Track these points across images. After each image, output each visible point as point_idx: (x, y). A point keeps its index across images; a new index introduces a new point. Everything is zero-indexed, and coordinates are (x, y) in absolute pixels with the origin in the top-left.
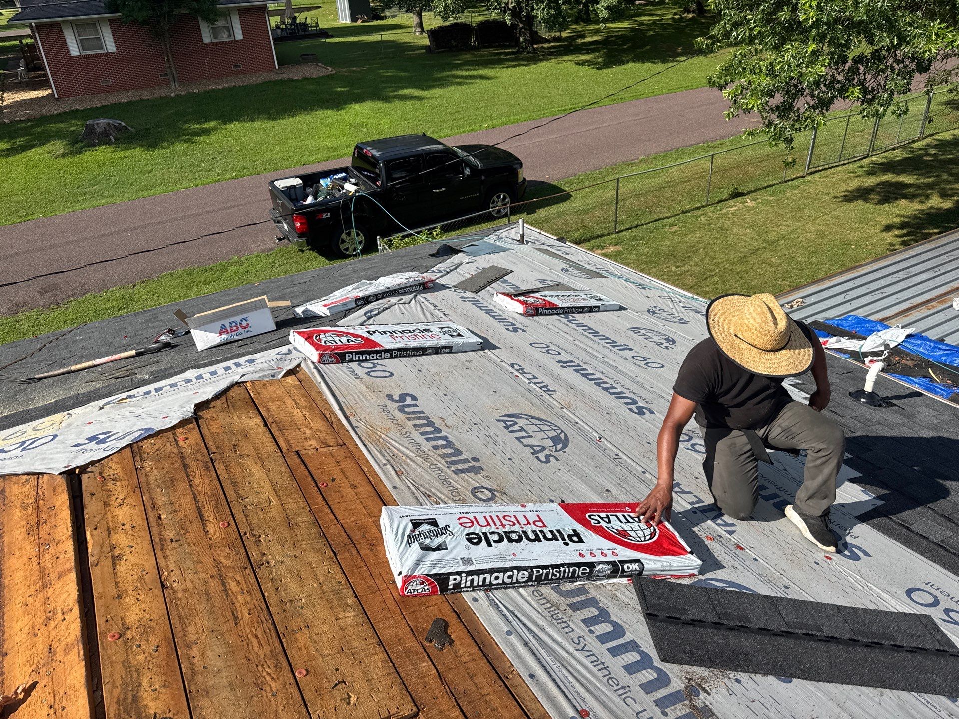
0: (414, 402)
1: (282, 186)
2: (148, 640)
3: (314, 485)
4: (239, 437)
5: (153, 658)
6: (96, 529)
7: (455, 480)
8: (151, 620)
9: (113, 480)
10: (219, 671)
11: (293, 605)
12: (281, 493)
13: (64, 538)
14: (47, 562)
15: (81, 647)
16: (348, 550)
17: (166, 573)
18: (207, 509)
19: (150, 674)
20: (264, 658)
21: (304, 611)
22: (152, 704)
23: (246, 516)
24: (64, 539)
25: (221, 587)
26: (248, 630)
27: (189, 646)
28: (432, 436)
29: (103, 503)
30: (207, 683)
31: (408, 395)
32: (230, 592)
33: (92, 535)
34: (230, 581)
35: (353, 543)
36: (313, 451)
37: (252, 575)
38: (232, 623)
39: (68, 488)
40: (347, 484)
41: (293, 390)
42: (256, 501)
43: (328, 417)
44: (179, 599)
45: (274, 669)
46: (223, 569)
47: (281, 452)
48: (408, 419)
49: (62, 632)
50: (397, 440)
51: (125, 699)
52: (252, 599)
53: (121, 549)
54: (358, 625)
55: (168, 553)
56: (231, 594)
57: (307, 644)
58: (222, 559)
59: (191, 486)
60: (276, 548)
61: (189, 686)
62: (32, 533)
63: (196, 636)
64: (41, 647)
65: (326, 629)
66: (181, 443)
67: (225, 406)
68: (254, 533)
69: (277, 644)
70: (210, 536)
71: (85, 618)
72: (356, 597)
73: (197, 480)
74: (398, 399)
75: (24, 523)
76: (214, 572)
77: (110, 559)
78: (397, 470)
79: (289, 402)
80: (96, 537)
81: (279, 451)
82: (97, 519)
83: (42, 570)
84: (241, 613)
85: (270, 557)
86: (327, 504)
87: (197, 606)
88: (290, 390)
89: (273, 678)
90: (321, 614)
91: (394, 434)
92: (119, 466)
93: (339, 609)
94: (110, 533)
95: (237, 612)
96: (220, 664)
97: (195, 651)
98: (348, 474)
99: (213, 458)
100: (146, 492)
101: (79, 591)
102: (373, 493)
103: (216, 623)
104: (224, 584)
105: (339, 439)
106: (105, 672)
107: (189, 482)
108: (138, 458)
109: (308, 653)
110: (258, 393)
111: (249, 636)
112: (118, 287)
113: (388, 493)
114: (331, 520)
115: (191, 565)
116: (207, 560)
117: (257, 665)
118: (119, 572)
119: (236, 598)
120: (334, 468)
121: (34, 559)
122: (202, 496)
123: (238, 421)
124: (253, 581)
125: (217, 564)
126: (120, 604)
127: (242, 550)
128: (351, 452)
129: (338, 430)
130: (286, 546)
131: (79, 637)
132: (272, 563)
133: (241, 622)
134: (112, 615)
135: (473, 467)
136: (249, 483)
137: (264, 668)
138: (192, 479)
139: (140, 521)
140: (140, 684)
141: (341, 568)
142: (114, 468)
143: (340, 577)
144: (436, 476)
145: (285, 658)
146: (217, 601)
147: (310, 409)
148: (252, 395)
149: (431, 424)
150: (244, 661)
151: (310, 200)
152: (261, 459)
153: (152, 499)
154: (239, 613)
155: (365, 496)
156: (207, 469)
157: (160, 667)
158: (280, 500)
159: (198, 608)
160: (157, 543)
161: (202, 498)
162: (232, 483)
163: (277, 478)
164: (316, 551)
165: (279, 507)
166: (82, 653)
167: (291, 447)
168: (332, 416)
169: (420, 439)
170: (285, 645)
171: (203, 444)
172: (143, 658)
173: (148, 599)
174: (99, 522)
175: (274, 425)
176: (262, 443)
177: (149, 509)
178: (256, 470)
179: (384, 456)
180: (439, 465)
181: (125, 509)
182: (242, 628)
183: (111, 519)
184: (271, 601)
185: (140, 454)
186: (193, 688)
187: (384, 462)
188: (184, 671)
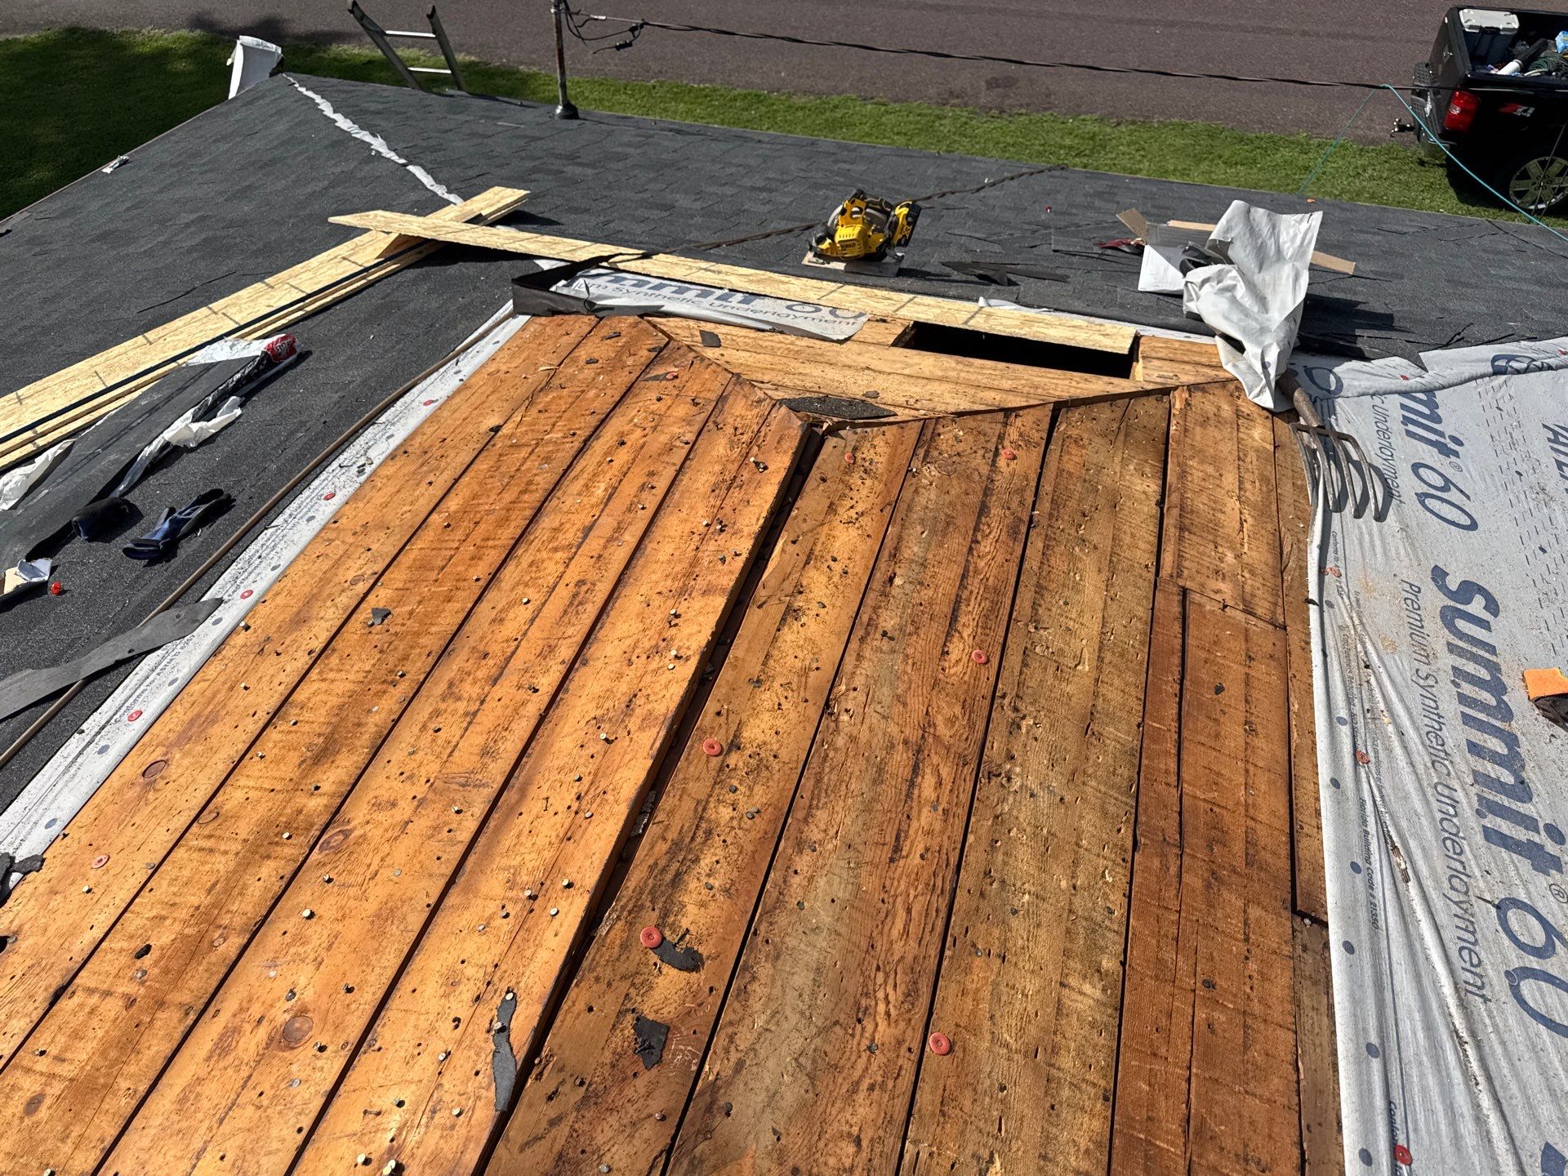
0: (1486, 616)
1: (1474, 22)
2: (751, 789)
3: (1177, 676)
4: (1101, 502)
5: (740, 828)
6: (794, 542)
7: (1477, 851)
8: (775, 757)
9: (865, 471)
10: (816, 930)
11: (1004, 895)
12: (1108, 657)
13: (746, 530)
14: (707, 553)
15: (663, 733)
16: (1163, 856)
17: (843, 688)
18: (970, 608)
19: (720, 853)
20: (899, 961)
21: (1015, 922)
22: (691, 909)
23: (1025, 664)
24: (745, 533)
25: (907, 772)
26: (902, 887)
27: (800, 845)
28: (1482, 716)
29: (829, 501)
30: (787, 939)
31: (1481, 590)
32: (916, 792)
33: (783, 550)
34: (928, 771)
35: (1181, 847)
36: (1216, 608)
37: (969, 785)
38: (887, 852)
39: (798, 448)
40: (1241, 716)
41: (1252, 456)
42: (1058, 644)
43: (1286, 549)
44: (836, 750)
45: (901, 998)
46: (931, 740)
47: (1157, 574)
48: (1452, 648)
49: (658, 687)
50: (1398, 679)
51: (664, 870)
52: (942, 832)
53: (807, 601)
54: (1093, 1025)
55: (867, 653)
56: (915, 796)
57: (981, 995)
58: (939, 720)
59: (971, 549)
60: (1037, 759)
61: (760, 921)
62: (717, 491)
63: (820, 836)
64: (623, 688)
65: (1031, 989)
66: (1002, 462)
67: (1115, 426)
68: (1019, 704)
69: (933, 952)
70: (946, 664)
71: (695, 687)
72: (1123, 964)
73: (986, 547)
74: (1454, 587)
75: (717, 468)
76: (914, 735)
77: (783, 607)
78: (1361, 748)
79: (1230, 480)
80: (786, 557)
81: (1153, 570)
82: (805, 527)
83: (695, 562)
84: (912, 843)
85: (1018, 770)
86: (1179, 733)
87: (853, 780)
88: (1246, 455)
89: (888, 1014)
90: (1041, 951)
91: (1402, 664)
92: (888, 450)
93: (1079, 966)
94: (807, 563)
95: (906, 837)
96: (825, 918)
97: (803, 862)
98: (1255, 694)
99: (1035, 519)
100: (899, 520)
101: (713, 634)
102: (1282, 769)
103: (863, 833)
104: (916, 769)
105: (1279, 610)
106: (667, 802)
107: (972, 542)
108: (921, 452)
109: (973, 1013)
110: (1186, 430)
111: (899, 899)
112: (1095, 116)
113: (1311, 787)
114: (1167, 772)
115: (887, 701)
116: (917, 705)
117: (878, 969)
118: (780, 640)
119: (920, 811)
120: (1235, 667)
121: (696, 538)
122: (977, 581)
123: (1118, 469)
124: (965, 798)
125: (927, 724)
126: (752, 696)
127: (980, 726)
128: (1288, 653)
129: (1290, 587)
130: (1056, 769)
131: (670, 715)
132: (1017, 783)
133: (902, 862)
134: (731, 707)
135: (1540, 847)
136: (1066, 603)
137: (886, 982)
138: (979, 538)
139: (859, 570)
140: (697, 860)
141: (1131, 883)
142: (878, 450)
143: (1117, 899)
144: (1439, 816)
145: (930, 990)
146: (889, 792)
147: (1262, 513)
148: (1173, 428)
149: (1497, 687)
150: (864, 944)
151: (1510, 69)
152: (1112, 567)
153: (900, 538)
154: (908, 843)
155: (1261, 764)
156: (1013, 532)
157: (741, 852)
158: (1099, 669)
159: (852, 787)
160: (861, 624)
161: (974, 584)
162: (1038, 585)
163: (1118, 624)
164: (1105, 813)
165: (1088, 682)
166: (658, 744)
167: (1179, 575)
168: (1295, 551)
169: (1451, 708)
170: (945, 963)
171: (1034, 484)
172: (728, 817)
173: (793, 716)
174: (803, 534)
175: (1175, 512)
176: (1133, 536)
177: (885, 554)
178: (1091, 583)
179: (1349, 701)
180: (1460, 795)
181: (853, 532)
182: (896, 876)
183: (823, 538)
184: (971, 859)
185: (929, 447)
186: (763, 928)
187: (1343, 713)
188: (768, 886)
